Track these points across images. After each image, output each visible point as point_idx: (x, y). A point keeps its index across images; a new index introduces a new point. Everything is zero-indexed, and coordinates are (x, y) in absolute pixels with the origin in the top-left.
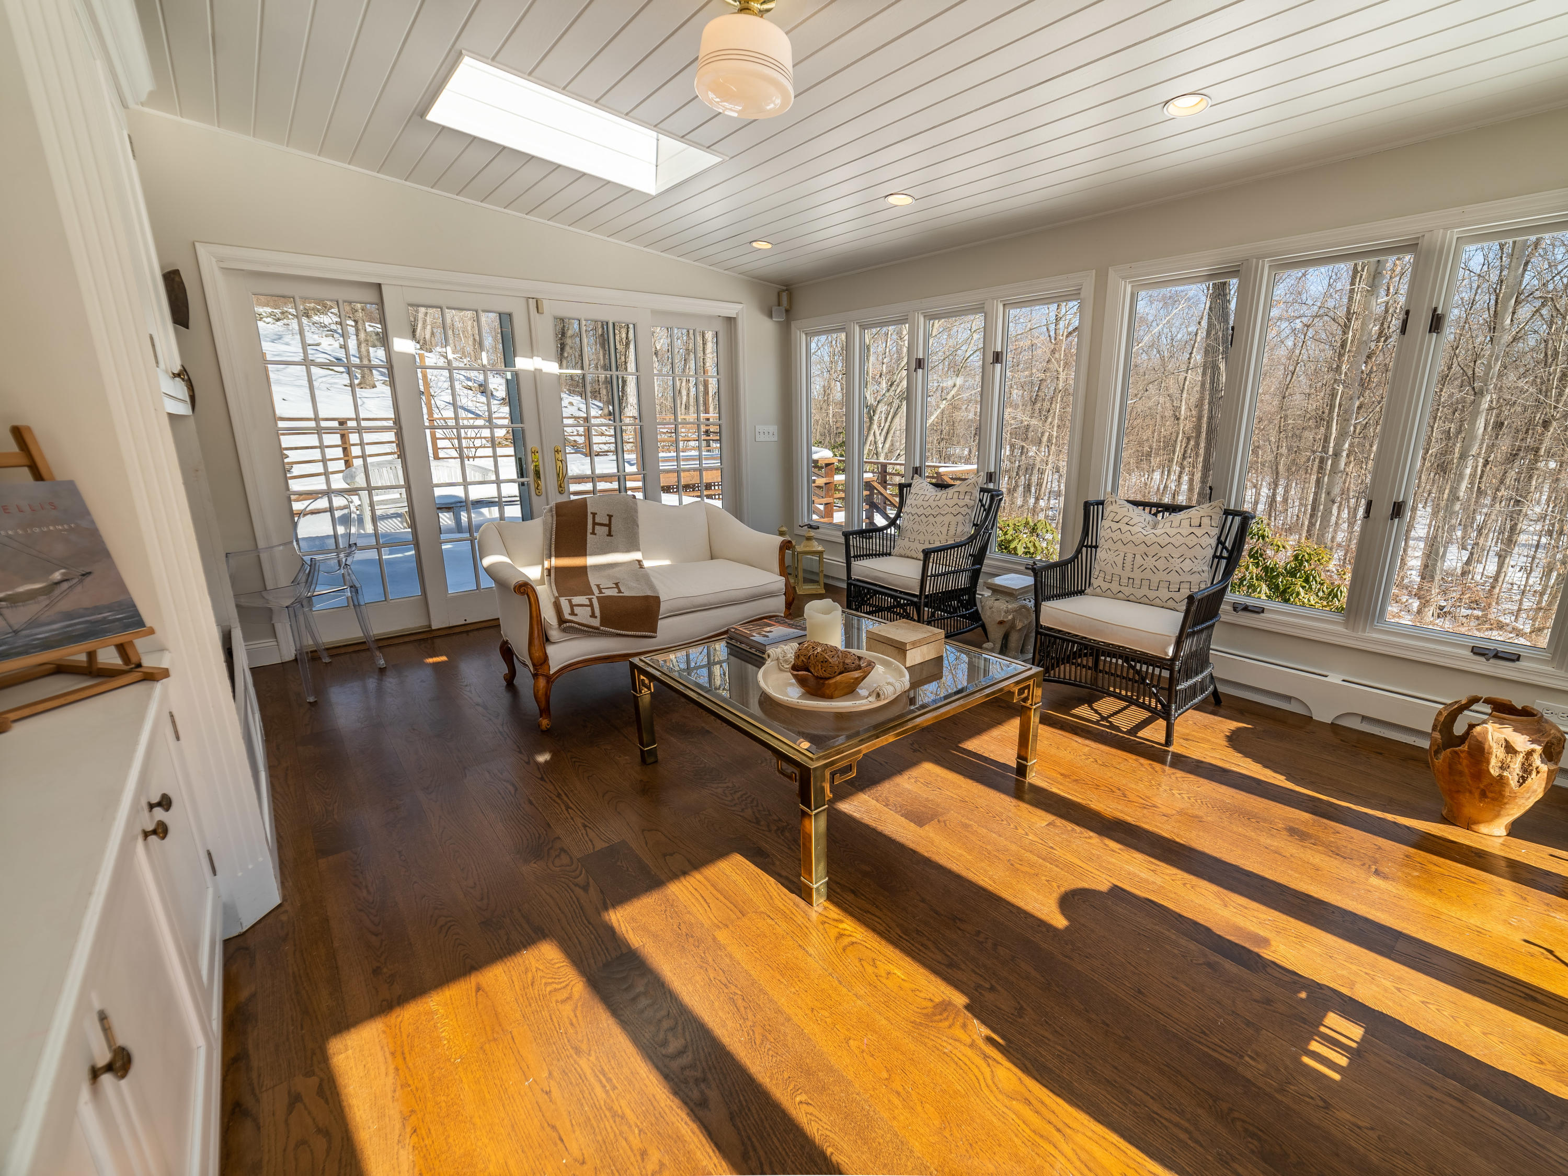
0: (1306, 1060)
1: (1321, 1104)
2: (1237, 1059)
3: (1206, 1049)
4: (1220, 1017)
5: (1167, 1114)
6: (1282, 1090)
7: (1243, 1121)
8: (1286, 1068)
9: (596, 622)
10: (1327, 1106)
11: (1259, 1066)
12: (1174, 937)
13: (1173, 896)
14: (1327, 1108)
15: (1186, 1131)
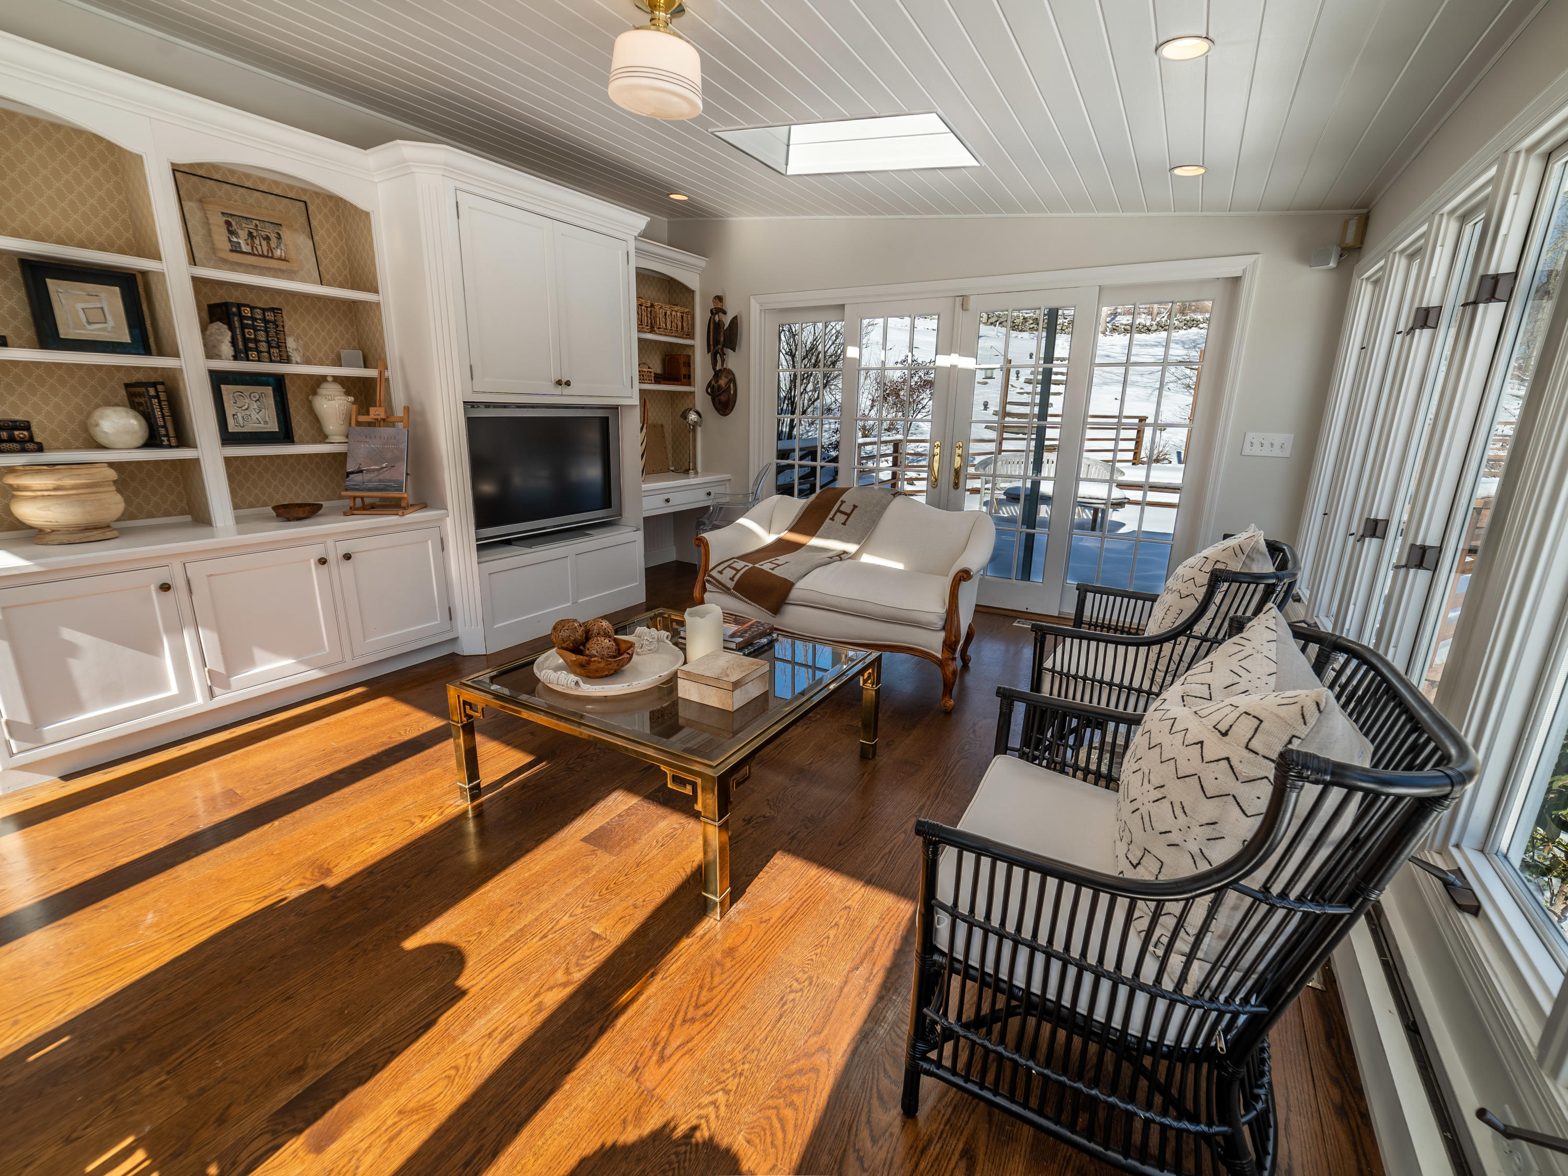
0: (130, 1140)
1: (75, 1135)
2: (168, 1068)
3: (194, 1043)
4: (225, 1064)
5: (149, 1002)
6: (112, 1100)
7: (106, 1058)
8: (132, 1113)
9: (731, 585)
10: (68, 1140)
11: (148, 1087)
12: (358, 1039)
13: (435, 1050)
14: (67, 1139)
15: (128, 1013)
